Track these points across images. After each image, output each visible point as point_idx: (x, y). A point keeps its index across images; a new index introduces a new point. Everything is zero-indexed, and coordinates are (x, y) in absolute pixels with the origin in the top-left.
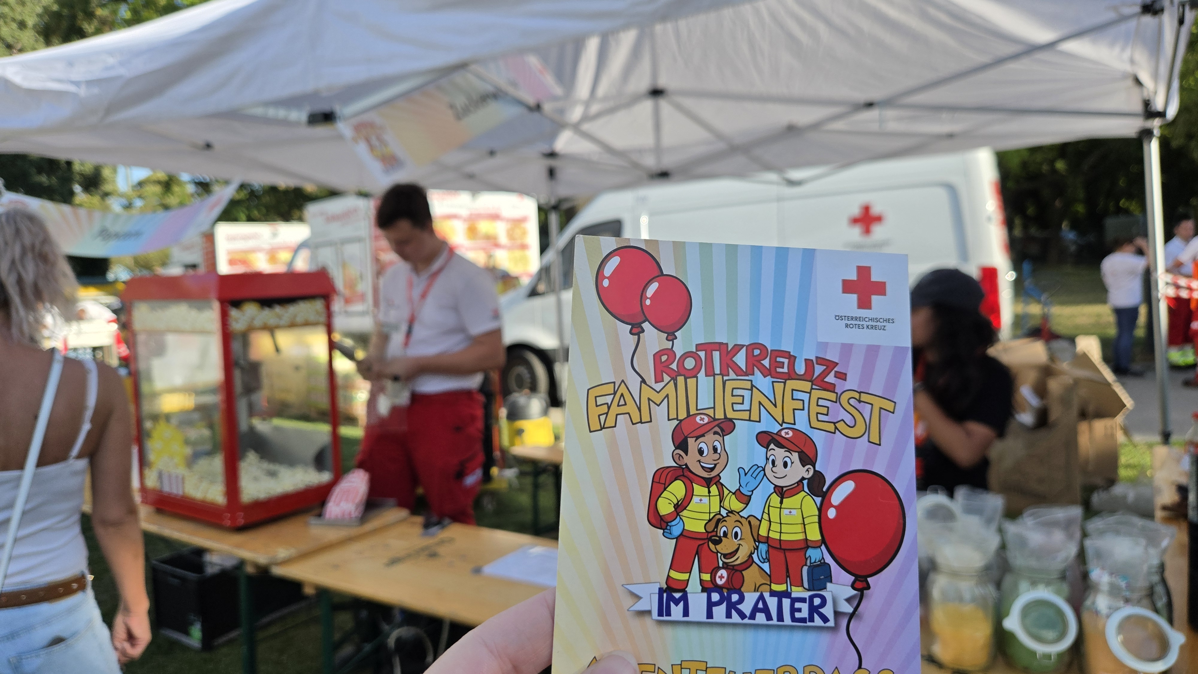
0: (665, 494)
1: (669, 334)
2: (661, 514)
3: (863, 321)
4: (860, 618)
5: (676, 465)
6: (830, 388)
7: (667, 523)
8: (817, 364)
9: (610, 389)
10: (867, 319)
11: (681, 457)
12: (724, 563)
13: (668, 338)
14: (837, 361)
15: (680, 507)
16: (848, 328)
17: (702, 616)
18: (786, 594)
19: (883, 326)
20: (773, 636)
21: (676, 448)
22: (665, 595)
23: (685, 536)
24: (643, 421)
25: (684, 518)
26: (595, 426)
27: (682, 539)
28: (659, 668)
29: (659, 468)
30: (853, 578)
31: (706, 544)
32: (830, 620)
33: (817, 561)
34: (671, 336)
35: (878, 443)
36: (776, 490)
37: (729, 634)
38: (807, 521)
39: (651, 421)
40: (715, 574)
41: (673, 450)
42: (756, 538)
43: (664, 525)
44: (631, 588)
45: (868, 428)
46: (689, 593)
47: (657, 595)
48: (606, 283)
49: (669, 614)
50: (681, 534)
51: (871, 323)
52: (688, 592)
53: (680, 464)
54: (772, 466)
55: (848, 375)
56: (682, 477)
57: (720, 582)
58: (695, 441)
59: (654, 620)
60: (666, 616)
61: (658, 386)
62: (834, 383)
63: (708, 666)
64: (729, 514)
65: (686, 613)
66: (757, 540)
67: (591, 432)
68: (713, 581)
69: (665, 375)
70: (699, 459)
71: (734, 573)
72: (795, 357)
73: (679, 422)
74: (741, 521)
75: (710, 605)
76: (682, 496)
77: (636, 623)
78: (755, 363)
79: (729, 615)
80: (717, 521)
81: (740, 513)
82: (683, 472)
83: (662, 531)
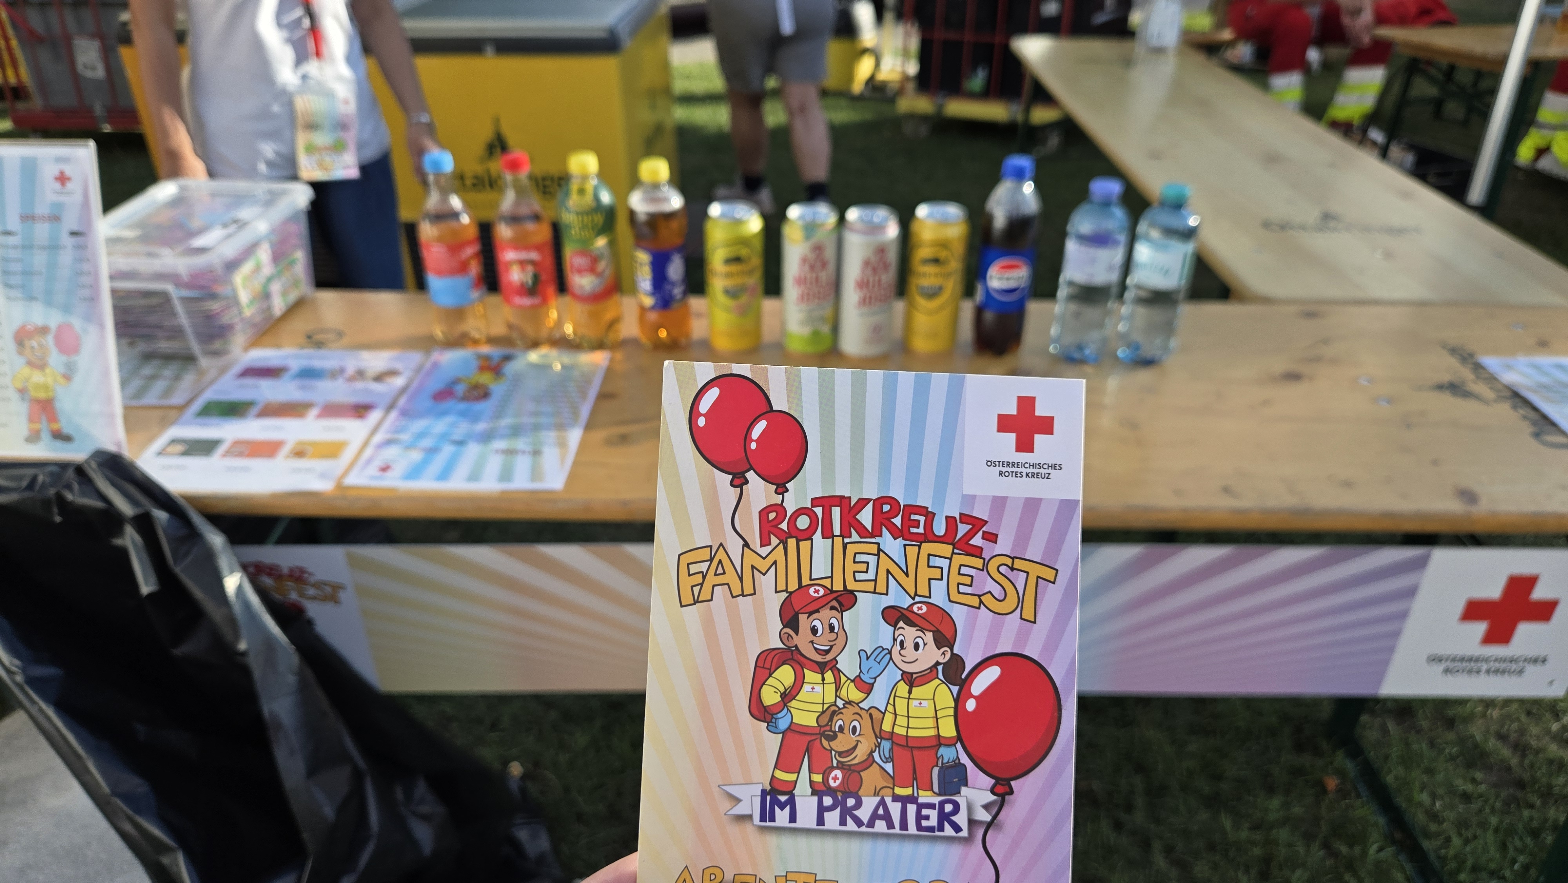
0: (770, 681)
1: (778, 486)
2: (765, 705)
3: (1022, 467)
4: (1000, 827)
5: (783, 646)
6: (977, 552)
7: (772, 715)
8: (961, 522)
9: (705, 554)
10: (1027, 465)
11: (790, 637)
12: (838, 762)
13: (778, 491)
14: (986, 519)
15: (788, 696)
16: (1002, 476)
17: (812, 824)
18: (912, 799)
19: (1047, 473)
20: (895, 847)
21: (785, 626)
22: (768, 798)
23: (793, 730)
24: (745, 594)
25: (792, 710)
26: (687, 599)
27: (789, 734)
28: (760, 879)
29: (764, 649)
30: (993, 781)
31: (819, 740)
32: (963, 829)
33: (950, 761)
34: (781, 489)
35: (1033, 620)
36: (904, 676)
37: (843, 844)
38: (939, 714)
39: (754, 594)
40: (829, 773)
41: (780, 629)
42: (878, 734)
43: (768, 717)
44: (729, 789)
45: (1020, 603)
46: (797, 796)
47: (759, 798)
48: (701, 422)
49: (773, 819)
50: (789, 728)
51: (1031, 470)
52: (796, 794)
53: (789, 645)
54: (900, 649)
55: (999, 537)
56: (790, 661)
57: (832, 784)
58: (808, 618)
59: (756, 825)
60: (769, 821)
61: (764, 551)
62: (980, 545)
63: (817, 879)
64: (847, 706)
65: (793, 818)
66: (879, 736)
67: (682, 606)
68: (825, 781)
69: (772, 536)
70: (812, 640)
71: (850, 775)
72: (934, 514)
73: (788, 594)
74: (861, 714)
75: (822, 810)
76: (791, 683)
77: (734, 830)
78: (885, 521)
79: (843, 822)
80: (831, 713)
81: (860, 705)
82: (792, 655)
83: (766, 724)
